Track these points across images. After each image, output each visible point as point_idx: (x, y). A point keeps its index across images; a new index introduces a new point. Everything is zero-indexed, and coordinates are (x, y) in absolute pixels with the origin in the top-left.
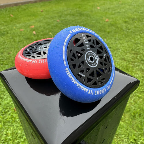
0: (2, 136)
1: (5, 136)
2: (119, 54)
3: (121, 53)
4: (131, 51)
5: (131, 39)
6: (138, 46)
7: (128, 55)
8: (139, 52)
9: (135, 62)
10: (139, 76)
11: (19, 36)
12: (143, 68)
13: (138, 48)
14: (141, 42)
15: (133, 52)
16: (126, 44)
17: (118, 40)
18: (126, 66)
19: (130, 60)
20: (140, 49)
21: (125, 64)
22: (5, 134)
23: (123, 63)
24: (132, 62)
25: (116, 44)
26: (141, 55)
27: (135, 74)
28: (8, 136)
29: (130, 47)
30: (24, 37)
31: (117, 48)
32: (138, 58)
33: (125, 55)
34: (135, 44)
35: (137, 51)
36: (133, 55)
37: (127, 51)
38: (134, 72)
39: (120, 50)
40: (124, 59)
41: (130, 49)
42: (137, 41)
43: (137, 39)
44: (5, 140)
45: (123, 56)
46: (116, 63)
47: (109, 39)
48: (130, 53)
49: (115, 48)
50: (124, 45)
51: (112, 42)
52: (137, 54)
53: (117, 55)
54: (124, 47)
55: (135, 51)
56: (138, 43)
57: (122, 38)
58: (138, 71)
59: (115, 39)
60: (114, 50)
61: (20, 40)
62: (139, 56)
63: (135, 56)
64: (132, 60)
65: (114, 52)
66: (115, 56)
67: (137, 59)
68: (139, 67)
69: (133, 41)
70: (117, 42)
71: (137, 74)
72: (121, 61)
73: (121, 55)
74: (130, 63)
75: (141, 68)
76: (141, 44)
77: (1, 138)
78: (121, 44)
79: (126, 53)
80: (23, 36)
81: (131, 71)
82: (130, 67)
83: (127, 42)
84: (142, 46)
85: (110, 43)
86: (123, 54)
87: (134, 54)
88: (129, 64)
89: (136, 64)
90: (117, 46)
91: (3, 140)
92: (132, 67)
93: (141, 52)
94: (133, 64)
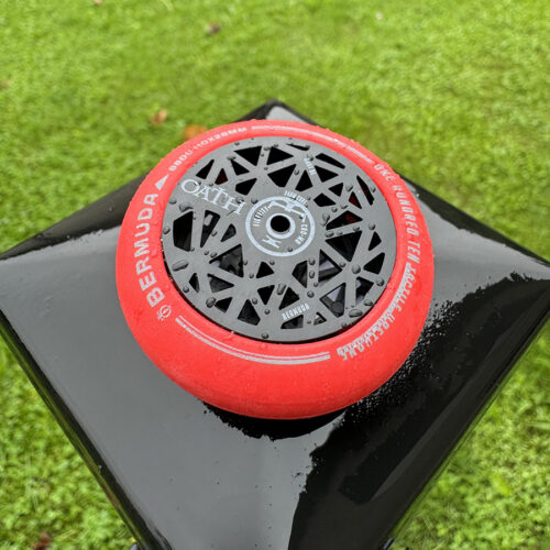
0: (9, 402)
1: (18, 402)
2: (433, 72)
3: (442, 66)
4: (479, 56)
5: (477, 9)
6: (505, 38)
7: (468, 72)
8: (510, 59)
9: (492, 100)
10: (508, 154)
12: (523, 121)
13: (504, 43)
14: (518, 18)
15: (486, 61)
16: (460, 28)
17: (427, 15)
18: (462, 117)
19: (475, 91)
20: (512, 48)
21: (457, 110)
22: (20, 397)
23: (447, 106)
24: (483, 100)
25: (421, 29)
26: (517, 71)
27: (493, 146)
28: (32, 402)
29: (473, 42)
31: (423, 45)
32: (506, 82)
33: (456, 74)
34: (494, 27)
35: (499, 57)
36: (485, 73)
37: (461, 57)
38: (489, 138)
39: (438, 56)
40: (452, 90)
41: (476, 49)
42: (500, 19)
43: (499, 7)
44: (20, 418)
45: (447, 77)
46: (423, 106)
47: (393, 12)
48: (474, 65)
49: (416, 49)
50: (450, 34)
51: (406, 22)
52: (502, 68)
53: (424, 76)
54: (452, 44)
55: (493, 57)
56: (504, 25)
57: (442, 8)
58: (506, 132)
59: (418, 11)
60: (414, 56)
62: (507, 74)
63: (494, 75)
64: (482, 93)
65: (413, 63)
66: (418, 81)
67: (501, 85)
68: (509, 118)
69: (485, 15)
70: (426, 24)
71: (502, 145)
72: (439, 98)
73: (442, 72)
74: (476, 102)
75: (517, 123)
76: (518, 27)
77: (6, 410)
78: (440, 29)
79: (460, 67)
81: (477, 134)
82: (474, 119)
83: (463, 21)
84: (518, 38)
85: (399, 27)
86: (448, 70)
87: (490, 68)
88: (471, 107)
89: (497, 105)
90: (425, 40)
91: (11, 418)
92: (484, 120)
93: (516, 57)
94: (487, 105)
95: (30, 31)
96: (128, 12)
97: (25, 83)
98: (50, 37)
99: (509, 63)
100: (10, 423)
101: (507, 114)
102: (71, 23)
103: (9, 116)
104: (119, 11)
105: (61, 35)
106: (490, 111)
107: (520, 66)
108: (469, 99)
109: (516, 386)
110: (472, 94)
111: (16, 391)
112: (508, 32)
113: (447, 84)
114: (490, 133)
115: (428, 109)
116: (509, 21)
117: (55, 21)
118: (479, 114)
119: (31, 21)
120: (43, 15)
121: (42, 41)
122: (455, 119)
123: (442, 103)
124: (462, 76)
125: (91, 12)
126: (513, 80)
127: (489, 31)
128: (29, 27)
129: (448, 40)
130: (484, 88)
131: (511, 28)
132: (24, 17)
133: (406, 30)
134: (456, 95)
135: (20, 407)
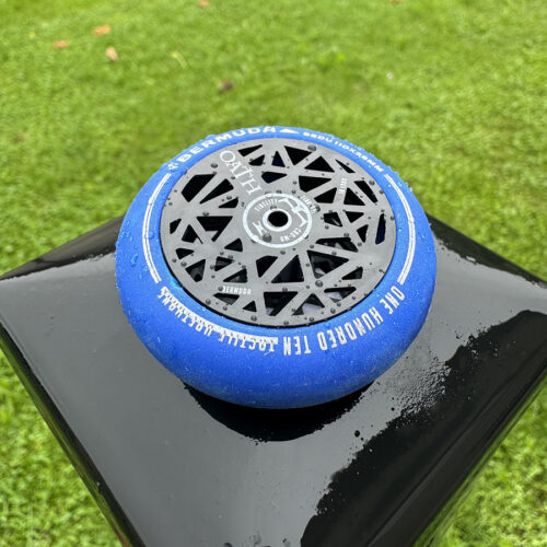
0: (13, 453)
1: (23, 451)
2: (443, 132)
3: (452, 126)
4: (490, 117)
5: (488, 70)
6: (516, 99)
7: (479, 132)
8: (521, 120)
9: (503, 161)
10: (519, 213)
11: (54, 68)
12: (533, 181)
13: (515, 104)
14: (529, 80)
15: (497, 121)
16: (471, 89)
17: (438, 75)
18: (472, 177)
19: (485, 151)
20: (523, 109)
21: (467, 169)
22: (25, 446)
23: (457, 166)
24: (493, 160)
25: (432, 89)
26: (528, 132)
27: (503, 206)
28: (36, 452)
29: (484, 103)
30: (72, 71)
31: (434, 105)
32: (517, 142)
33: (465, 134)
34: (505, 88)
35: (511, 118)
36: (496, 133)
37: (472, 117)
38: (499, 198)
39: (449, 116)
40: (462, 150)
41: (486, 110)
42: (511, 79)
43: (510, 69)
44: (25, 468)
45: (458, 137)
46: (433, 165)
47: (404, 72)
48: (485, 125)
49: (427, 108)
50: (461, 94)
51: (417, 82)
52: (512, 129)
53: (434, 135)
54: (462, 104)
55: (504, 118)
56: (515, 86)
57: (454, 69)
58: (517, 193)
59: (429, 71)
60: (425, 115)
61: (57, 86)
62: (518, 135)
63: (504, 136)
64: (492, 153)
65: (423, 122)
66: (429, 140)
67: (513, 147)
68: (519, 178)
69: (496, 76)
70: (436, 84)
71: (513, 205)
72: (449, 157)
73: (452, 132)
74: (486, 162)
75: (527, 184)
76: (529, 88)
77: (10, 460)
78: (450, 90)
79: (471, 127)
80: (66, 69)
81: (487, 195)
82: (484, 179)
83: (474, 82)
84: (530, 99)
85: (410, 87)
86: (459, 130)
87: (501, 128)
88: (482, 167)
89: (508, 165)
90: (436, 100)
91: (15, 468)
92: (494, 180)
93: (527, 118)
94: (496, 165)
95: (47, 85)
96: (143, 69)
97: (40, 136)
98: (66, 92)
99: (520, 124)
100: (14, 472)
101: (519, 174)
102: (87, 79)
103: (24, 168)
104: (134, 67)
105: (77, 91)
106: (500, 170)
107: (531, 126)
108: (480, 158)
109: (526, 450)
110: (482, 154)
111: (21, 441)
112: (518, 93)
113: (458, 143)
114: (501, 193)
115: (437, 168)
116: (520, 82)
117: (72, 77)
118: (489, 174)
119: (49, 77)
120: (61, 71)
121: (58, 95)
122: (465, 179)
123: (452, 163)
124: (472, 136)
125: (106, 69)
126: (524, 140)
127: (500, 92)
128: (46, 82)
129: (458, 100)
130: (494, 148)
131: (523, 89)
132: (41, 71)
133: (416, 89)
134: (466, 154)
135: (24, 457)
